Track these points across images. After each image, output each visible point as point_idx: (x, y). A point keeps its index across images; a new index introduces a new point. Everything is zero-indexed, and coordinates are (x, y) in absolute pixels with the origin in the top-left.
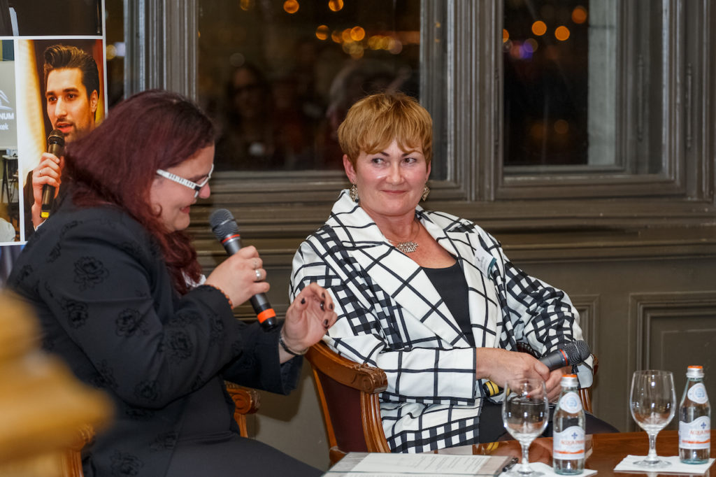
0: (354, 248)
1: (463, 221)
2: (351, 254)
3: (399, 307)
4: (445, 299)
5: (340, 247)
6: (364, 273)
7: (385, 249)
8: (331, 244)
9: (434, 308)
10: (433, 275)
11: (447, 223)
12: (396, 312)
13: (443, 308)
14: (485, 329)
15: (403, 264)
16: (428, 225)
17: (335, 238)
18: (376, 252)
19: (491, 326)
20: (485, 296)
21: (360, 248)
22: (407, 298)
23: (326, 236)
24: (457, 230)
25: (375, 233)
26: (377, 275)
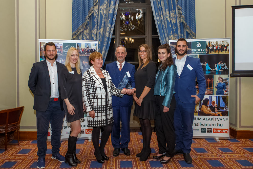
0: (91, 73)
1: (107, 72)
2: (90, 74)
3: (96, 83)
4: (103, 82)
5: (89, 73)
6: (92, 77)
7: (95, 74)
8: (88, 72)
9: (101, 83)
10: (102, 79)
11: (105, 72)
12: (95, 83)
13: (102, 84)
14: (108, 87)
15: (97, 77)
16: (102, 71)
17: (89, 71)
18: (94, 74)
19: (109, 87)
20: (109, 83)
21: (92, 73)
22: (97, 82)
24: (106, 73)
25: (95, 72)
26: (94, 78)
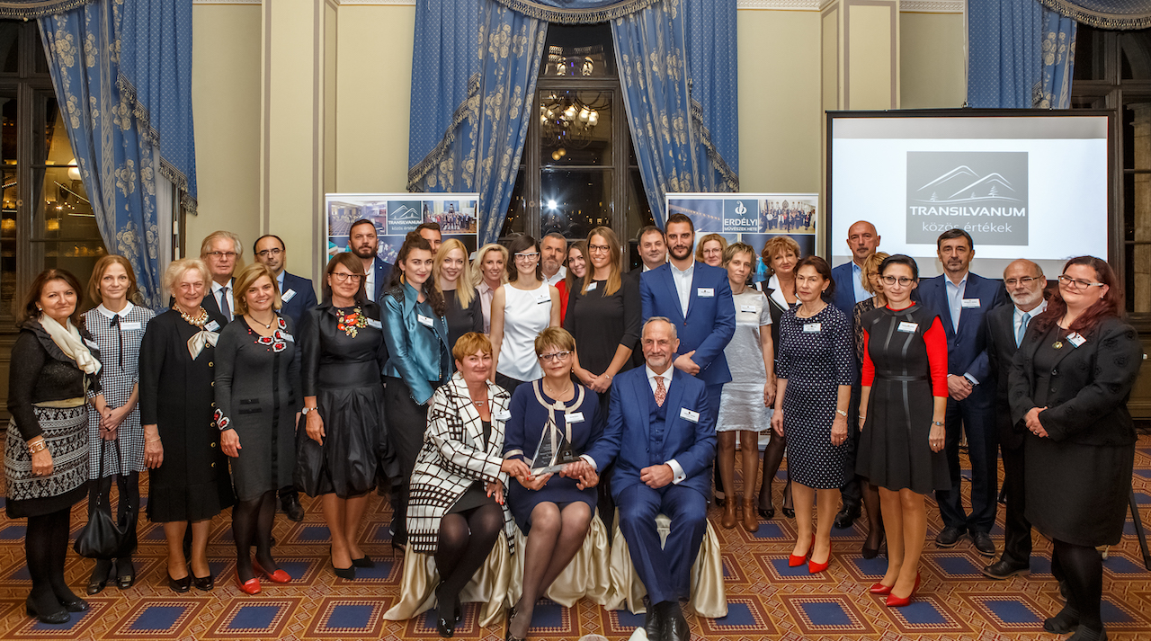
18: (465, 401)
21: (459, 398)
23: (446, 389)
25: (466, 392)
